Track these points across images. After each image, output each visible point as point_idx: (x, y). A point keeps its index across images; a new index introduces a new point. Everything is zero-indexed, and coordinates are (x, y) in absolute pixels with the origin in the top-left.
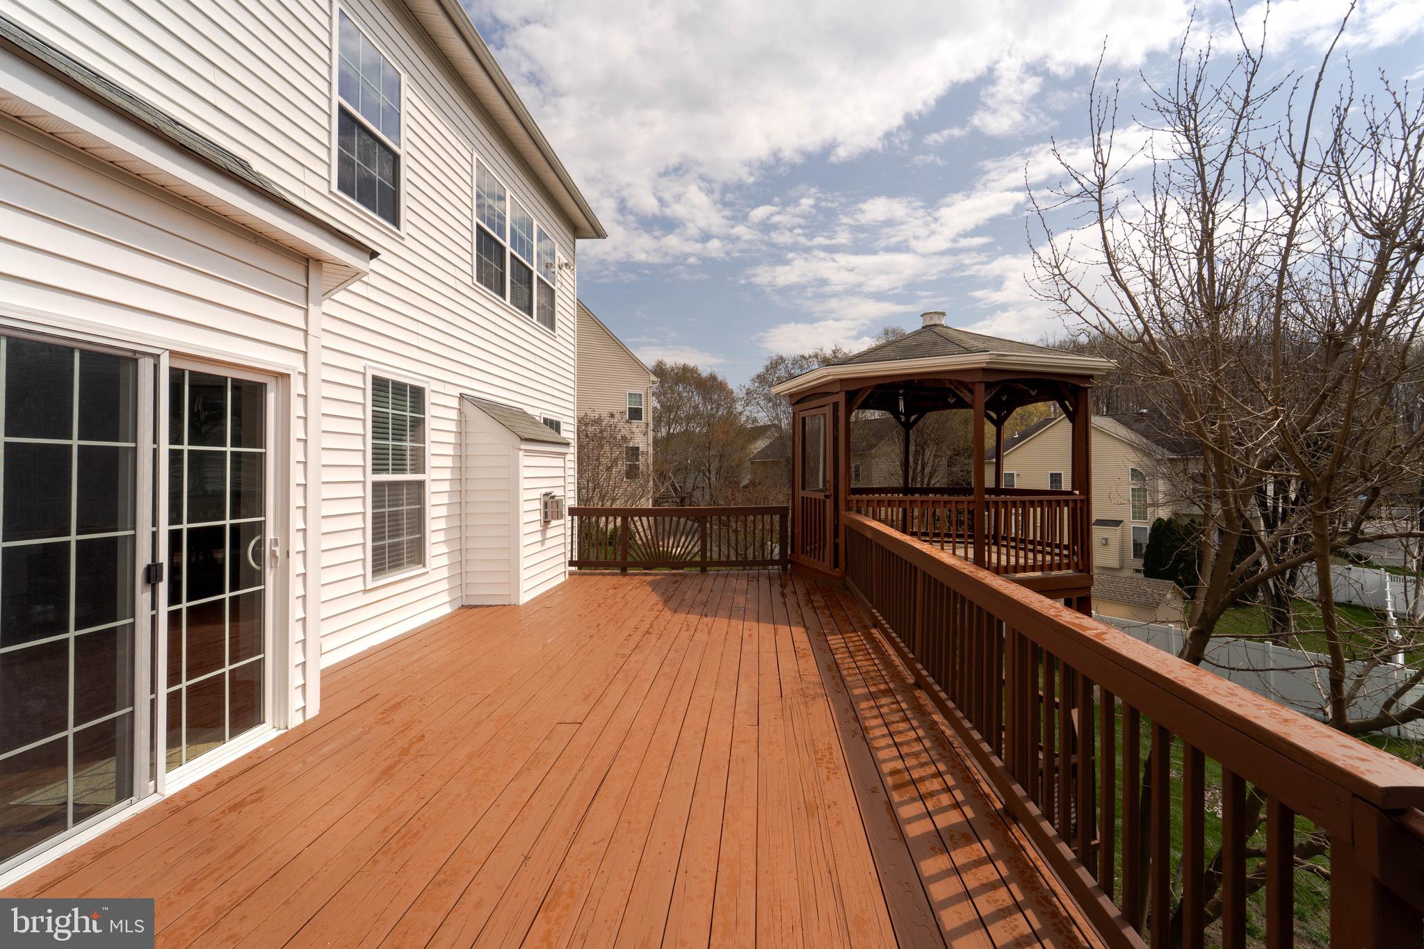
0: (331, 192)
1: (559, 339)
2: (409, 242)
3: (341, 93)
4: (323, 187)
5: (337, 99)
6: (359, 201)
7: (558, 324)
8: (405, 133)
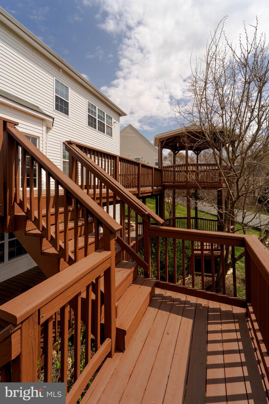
0: (54, 110)
1: (113, 139)
2: (71, 118)
3: (56, 93)
4: (52, 109)
5: (55, 94)
6: (60, 111)
7: (113, 135)
8: (70, 98)
